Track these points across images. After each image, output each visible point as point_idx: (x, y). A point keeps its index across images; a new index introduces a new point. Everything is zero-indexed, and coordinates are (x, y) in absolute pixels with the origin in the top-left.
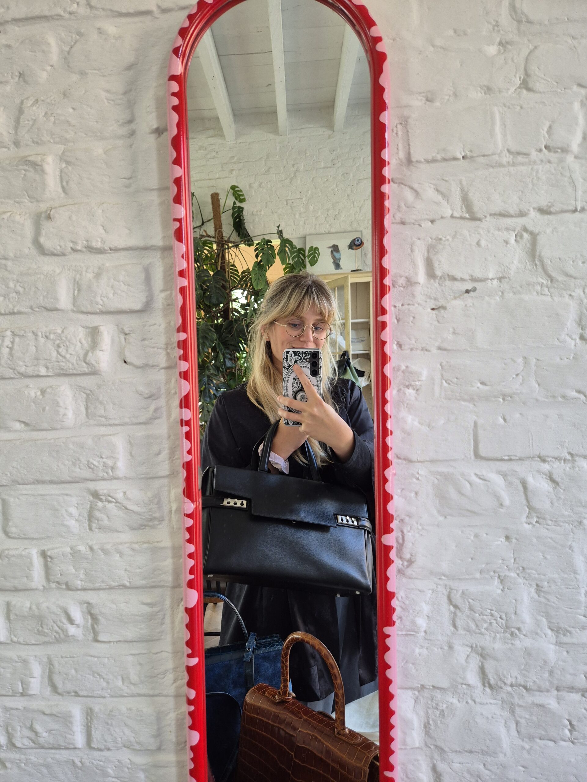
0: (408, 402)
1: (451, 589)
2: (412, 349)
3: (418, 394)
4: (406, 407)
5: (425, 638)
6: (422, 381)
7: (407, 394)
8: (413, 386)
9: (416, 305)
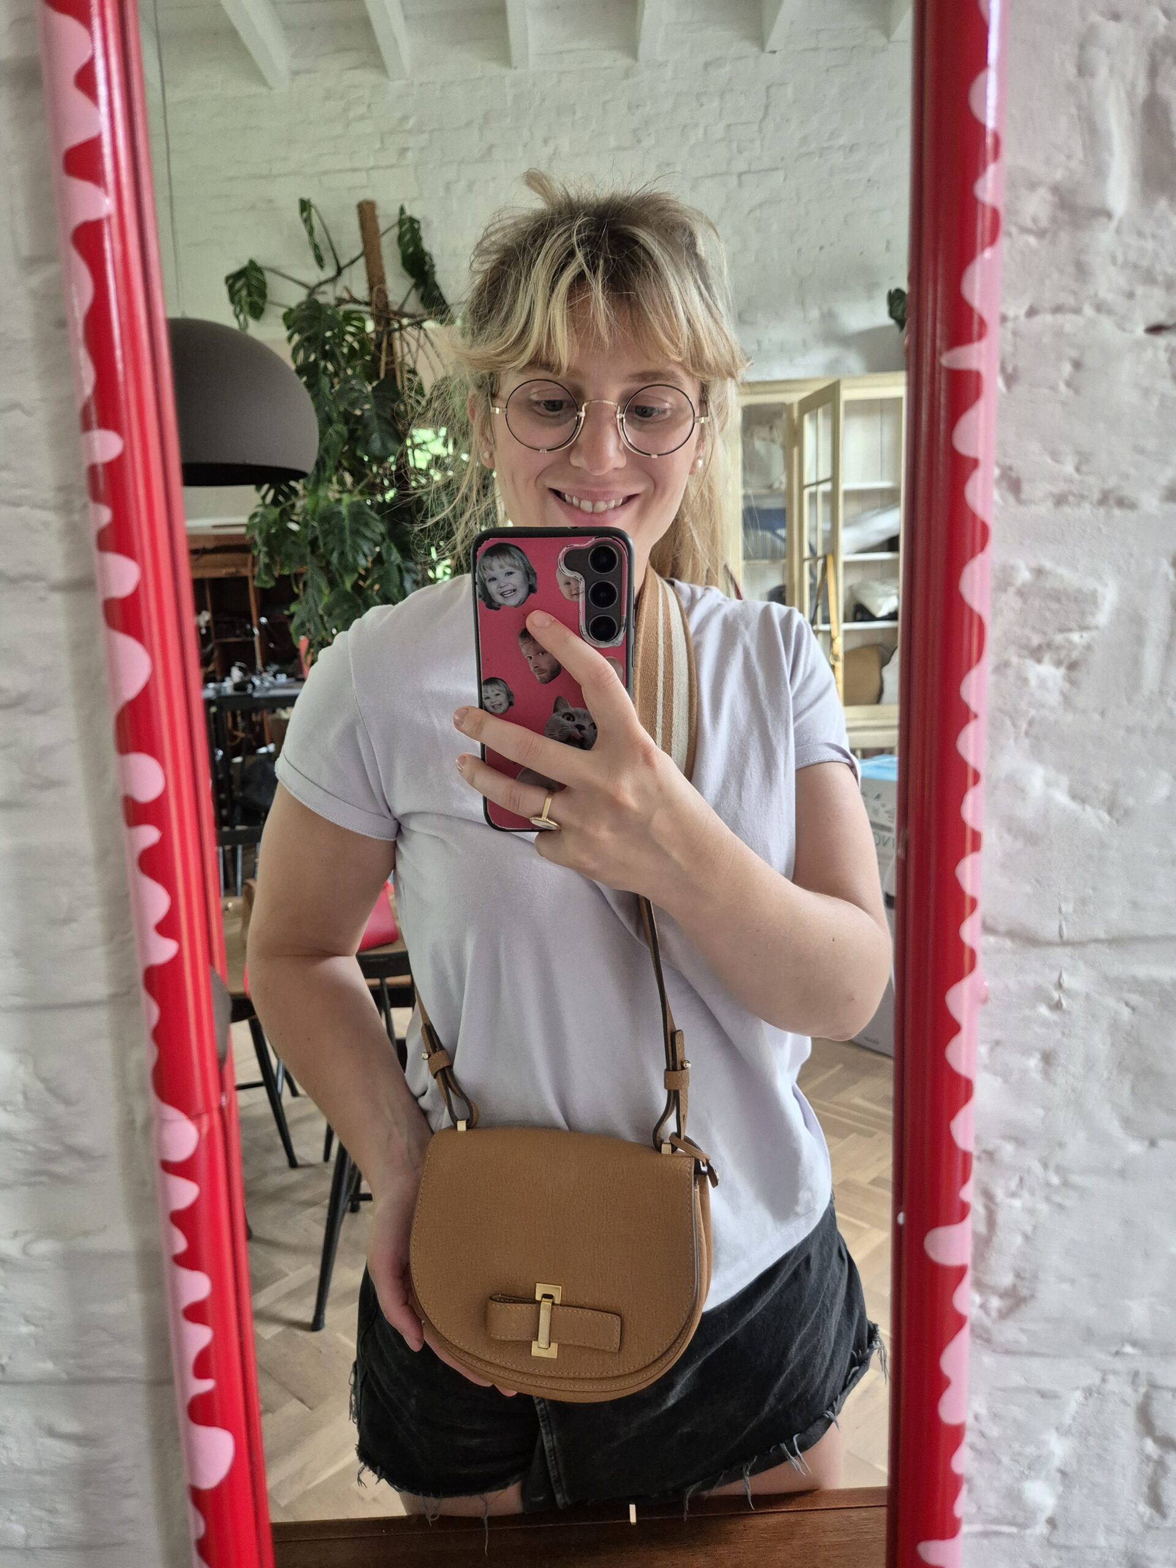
0: (1033, 712)
1: (1153, 1386)
2: (1060, 500)
3: (1073, 682)
4: (1027, 733)
5: (1048, 1541)
6: (1097, 628)
7: (1033, 682)
8: (1059, 648)
9: (1088, 311)
